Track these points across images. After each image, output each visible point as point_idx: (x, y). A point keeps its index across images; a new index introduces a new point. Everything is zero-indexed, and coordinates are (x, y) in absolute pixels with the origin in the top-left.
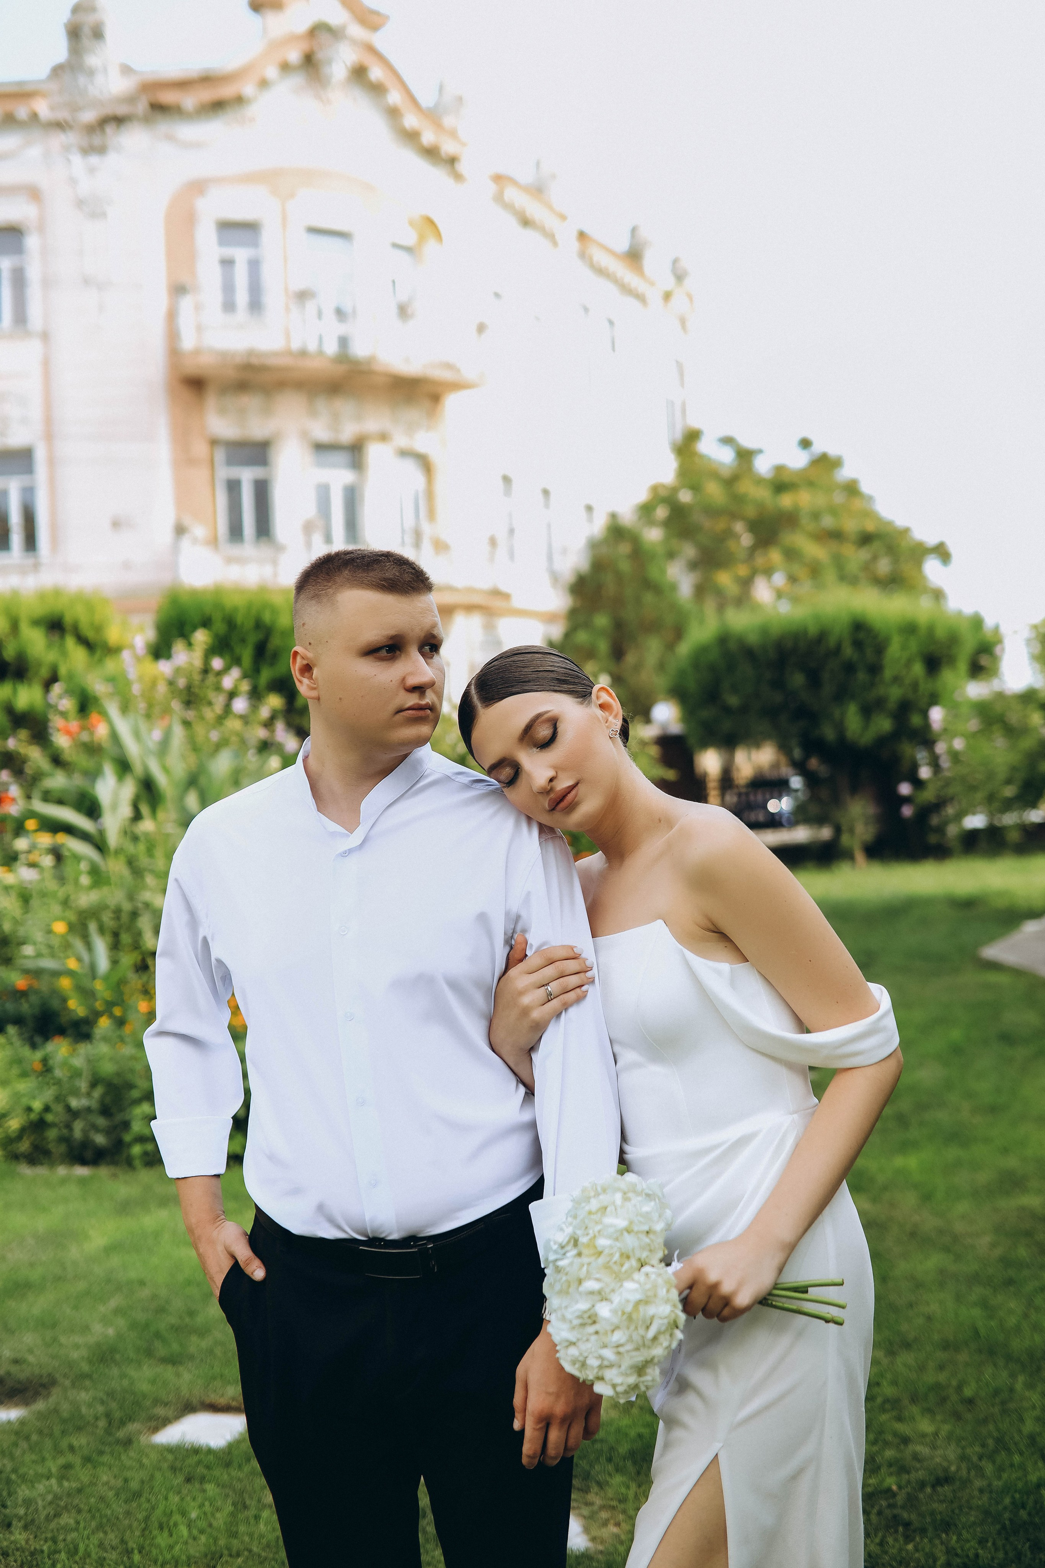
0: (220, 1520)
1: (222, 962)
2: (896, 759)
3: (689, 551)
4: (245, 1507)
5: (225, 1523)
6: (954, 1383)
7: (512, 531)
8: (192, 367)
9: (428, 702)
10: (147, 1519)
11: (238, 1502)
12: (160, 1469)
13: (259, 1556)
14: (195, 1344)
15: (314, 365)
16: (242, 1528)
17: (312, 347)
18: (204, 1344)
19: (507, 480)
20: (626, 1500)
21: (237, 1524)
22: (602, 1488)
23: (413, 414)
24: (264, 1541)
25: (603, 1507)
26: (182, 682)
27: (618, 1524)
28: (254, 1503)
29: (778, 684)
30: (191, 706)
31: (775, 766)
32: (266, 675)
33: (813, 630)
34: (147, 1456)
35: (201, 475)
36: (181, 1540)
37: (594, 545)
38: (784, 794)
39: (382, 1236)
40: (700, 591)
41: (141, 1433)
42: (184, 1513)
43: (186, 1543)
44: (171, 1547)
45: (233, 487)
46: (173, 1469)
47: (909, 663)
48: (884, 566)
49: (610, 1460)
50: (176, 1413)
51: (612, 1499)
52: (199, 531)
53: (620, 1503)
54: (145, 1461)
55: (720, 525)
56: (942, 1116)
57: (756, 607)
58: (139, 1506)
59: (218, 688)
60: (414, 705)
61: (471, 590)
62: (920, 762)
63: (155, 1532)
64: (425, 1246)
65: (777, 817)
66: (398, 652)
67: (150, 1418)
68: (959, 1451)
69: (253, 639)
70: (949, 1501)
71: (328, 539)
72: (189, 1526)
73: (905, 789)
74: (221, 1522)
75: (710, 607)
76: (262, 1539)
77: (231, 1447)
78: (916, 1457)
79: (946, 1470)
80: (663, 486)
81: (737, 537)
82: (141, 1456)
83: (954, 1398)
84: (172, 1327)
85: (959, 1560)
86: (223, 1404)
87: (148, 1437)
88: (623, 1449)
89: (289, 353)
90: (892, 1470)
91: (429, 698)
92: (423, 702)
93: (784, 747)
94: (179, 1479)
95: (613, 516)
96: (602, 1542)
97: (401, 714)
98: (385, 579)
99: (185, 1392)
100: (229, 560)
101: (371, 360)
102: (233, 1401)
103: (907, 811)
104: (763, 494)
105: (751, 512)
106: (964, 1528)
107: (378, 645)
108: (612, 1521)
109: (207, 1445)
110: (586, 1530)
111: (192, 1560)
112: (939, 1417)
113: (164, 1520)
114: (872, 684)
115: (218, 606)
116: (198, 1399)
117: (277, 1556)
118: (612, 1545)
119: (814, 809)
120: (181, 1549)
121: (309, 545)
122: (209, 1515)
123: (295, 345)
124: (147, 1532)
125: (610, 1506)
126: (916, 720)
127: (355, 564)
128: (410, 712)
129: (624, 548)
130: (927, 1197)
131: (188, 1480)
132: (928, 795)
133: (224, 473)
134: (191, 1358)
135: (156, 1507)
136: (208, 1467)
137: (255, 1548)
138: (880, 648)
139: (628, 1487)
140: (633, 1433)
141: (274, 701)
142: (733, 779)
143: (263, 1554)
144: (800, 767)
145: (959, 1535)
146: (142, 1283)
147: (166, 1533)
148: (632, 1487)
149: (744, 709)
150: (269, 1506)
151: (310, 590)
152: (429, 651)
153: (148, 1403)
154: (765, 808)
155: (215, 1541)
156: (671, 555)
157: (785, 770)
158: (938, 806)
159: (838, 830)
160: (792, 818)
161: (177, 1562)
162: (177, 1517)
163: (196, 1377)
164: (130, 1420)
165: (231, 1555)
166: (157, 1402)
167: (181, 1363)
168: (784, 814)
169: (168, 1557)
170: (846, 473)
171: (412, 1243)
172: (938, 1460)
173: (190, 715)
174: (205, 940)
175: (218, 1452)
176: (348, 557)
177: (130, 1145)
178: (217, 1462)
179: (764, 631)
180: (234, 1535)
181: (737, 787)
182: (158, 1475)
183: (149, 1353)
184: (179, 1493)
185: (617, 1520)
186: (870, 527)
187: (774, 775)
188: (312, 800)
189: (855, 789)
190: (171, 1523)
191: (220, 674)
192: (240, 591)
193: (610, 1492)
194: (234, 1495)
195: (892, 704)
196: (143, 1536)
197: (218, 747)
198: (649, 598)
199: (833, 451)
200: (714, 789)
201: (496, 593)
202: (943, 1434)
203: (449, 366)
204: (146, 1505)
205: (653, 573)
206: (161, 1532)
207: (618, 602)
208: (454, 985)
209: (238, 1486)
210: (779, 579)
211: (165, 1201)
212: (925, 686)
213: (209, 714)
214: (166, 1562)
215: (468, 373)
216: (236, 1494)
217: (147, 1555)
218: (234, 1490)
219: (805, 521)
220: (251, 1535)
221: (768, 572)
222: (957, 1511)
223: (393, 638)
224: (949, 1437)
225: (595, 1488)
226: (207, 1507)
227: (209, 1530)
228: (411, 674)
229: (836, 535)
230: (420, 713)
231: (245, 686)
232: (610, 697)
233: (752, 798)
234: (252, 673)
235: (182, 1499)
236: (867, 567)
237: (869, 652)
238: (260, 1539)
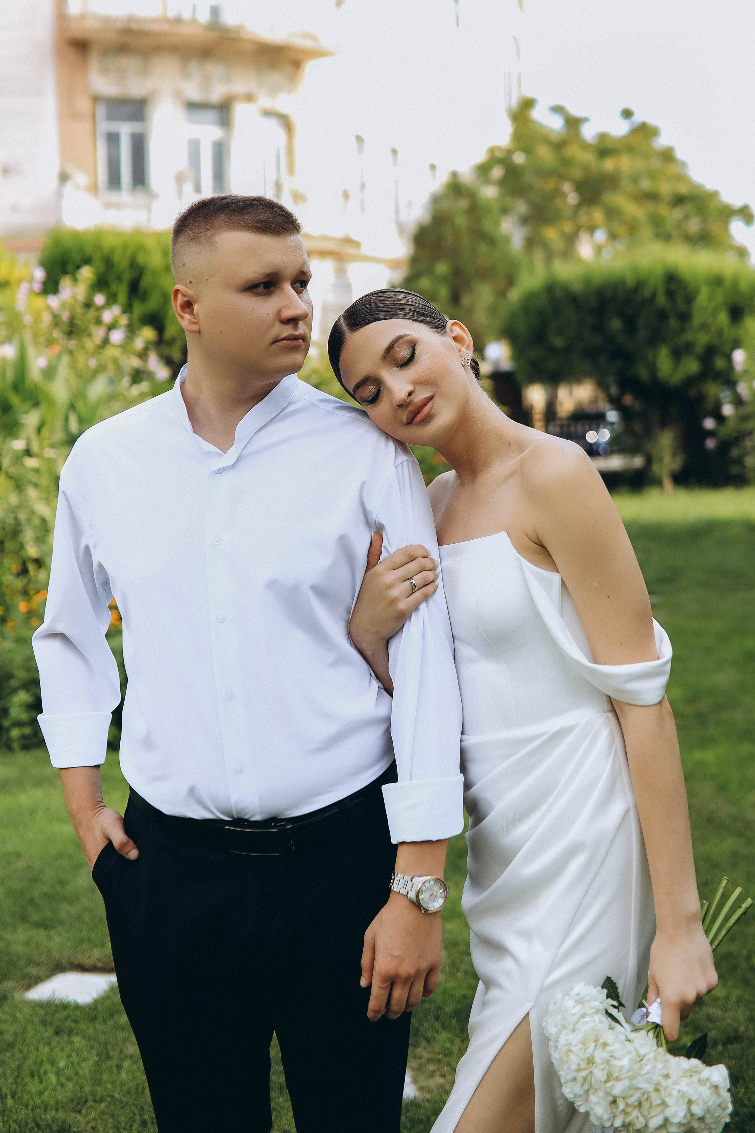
0: (86, 1068)
1: (104, 568)
2: (701, 398)
3: (521, 207)
4: (109, 1057)
5: (90, 1072)
6: (744, 952)
7: (363, 186)
8: (77, 31)
9: (301, 333)
10: (19, 1068)
11: (102, 1053)
12: (32, 1022)
13: (121, 1101)
14: (66, 910)
15: (187, 31)
16: (105, 1077)
17: (187, 15)
18: (74, 910)
19: (359, 139)
20: (451, 1054)
21: (101, 1073)
22: (430, 1044)
23: (276, 78)
24: (125, 1088)
25: (430, 1061)
26: (65, 316)
27: (443, 1076)
28: (116, 1054)
29: (599, 328)
30: (72, 336)
31: (594, 401)
32: (139, 309)
33: (630, 281)
34: (21, 1011)
35: (83, 128)
36: (50, 1087)
37: (435, 200)
38: (601, 426)
39: (246, 817)
40: (530, 243)
41: (16, 990)
42: (53, 1063)
43: (55, 1089)
44: (41, 1093)
45: (113, 139)
46: (44, 1023)
47: (715, 312)
48: (694, 226)
49: (437, 1018)
50: (47, 972)
51: (438, 1053)
52: (81, 178)
53: (445, 1057)
54: (19, 1015)
55: (550, 185)
56: (738, 716)
57: (579, 260)
58: (13, 1055)
59: (98, 321)
60: (289, 335)
61: (325, 238)
62: (723, 400)
63: (27, 1079)
64: (285, 827)
65: (595, 447)
66: (273, 288)
67: (24, 977)
68: (748, 1013)
69: (127, 276)
70: (737, 1057)
71: (198, 189)
72: (57, 1074)
73: (709, 424)
74: (87, 1071)
75: (538, 257)
76: (123, 1087)
77: (96, 1004)
78: (709, 1018)
79: (736, 1030)
80: (499, 148)
81: (564, 196)
82: (15, 1011)
83: (744, 965)
84: (45, 894)
85: (746, 1110)
86: (90, 965)
87: (22, 993)
88: (449, 1008)
89: (166, 20)
90: (688, 1029)
91: (302, 328)
92: (297, 333)
93: (602, 385)
94: (49, 1032)
95: (454, 175)
96: (429, 1091)
97: (277, 344)
98: (260, 222)
99: (55, 954)
100: (108, 206)
101: (239, 29)
102: (99, 961)
103: (710, 444)
104: (588, 158)
105: (577, 173)
106: (750, 1082)
107: (256, 282)
108: (438, 1073)
109: (75, 1002)
110: (415, 1081)
111: (60, 1105)
112: (730, 983)
113: (35, 1068)
114: (682, 330)
115: (98, 247)
116: (67, 959)
117: (137, 1102)
118: (438, 1094)
119: (629, 441)
120: (50, 1095)
121: (180, 194)
122: (75, 1064)
123: (171, 14)
124: (19, 1080)
125: (437, 1059)
126: (720, 363)
127: (231, 208)
128: (285, 342)
129: (463, 204)
130: (722, 788)
131: (58, 1033)
132: (728, 430)
133: (104, 126)
134: (62, 923)
135: (28, 1056)
136: (76, 1022)
137: (117, 1094)
138: (690, 299)
139: (453, 1043)
140: (458, 994)
141: (148, 333)
142: (556, 412)
143: (124, 1100)
144: (616, 403)
145: (747, 1088)
146: (18, 855)
147: (36, 1080)
148: (457, 1042)
149: (568, 350)
150: (130, 1056)
151: (189, 233)
152: (299, 287)
153: (22, 963)
154: (584, 438)
155: (81, 1088)
156: (505, 211)
157: (603, 405)
158: (737, 439)
159: (649, 460)
160: (608, 448)
161: (46, 1107)
162: (47, 1066)
163: (65, 939)
164: (5, 979)
165: (95, 1101)
166: (30, 962)
167: (52, 927)
168: (601, 444)
169: (38, 1102)
170: (662, 142)
171: (273, 824)
172: (729, 1021)
173: (72, 343)
174: (87, 548)
175: (85, 1008)
176: (223, 202)
177: (8, 730)
178: (83, 1017)
179: (587, 280)
180: (98, 1082)
181: (560, 419)
182: (30, 1027)
183: (24, 918)
184: (49, 1044)
185: (443, 1072)
186: (683, 189)
187: (591, 409)
188: (189, 422)
189: (664, 424)
190: (42, 1071)
191: (100, 309)
192: (118, 233)
193: (437, 1047)
194: (99, 1047)
195: (699, 348)
196: (15, 1083)
197: (95, 373)
198: (483, 248)
199: (652, 121)
200: (539, 420)
201: (348, 241)
202: (734, 998)
203: (309, 36)
204: (18, 1055)
205: (488, 225)
206: (32, 1079)
207: (454, 253)
208: (318, 591)
209: (102, 1038)
210: (600, 236)
211: (40, 782)
212: (729, 332)
213: (90, 344)
214: (38, 1106)
215: (326, 44)
216: (100, 1047)
217: (19, 1100)
218: (99, 1043)
219: (626, 184)
220: (113, 1083)
221: (592, 229)
222: (745, 1067)
223: (269, 275)
224: (738, 1001)
225: (423, 1043)
226: (74, 1058)
227: (75, 1078)
228: (286, 307)
229: (652, 197)
230: (294, 343)
231: (124, 321)
232: (463, 332)
233: (573, 429)
234: (128, 309)
235: (52, 1050)
236: (679, 226)
237: (680, 302)
238: (121, 1086)
